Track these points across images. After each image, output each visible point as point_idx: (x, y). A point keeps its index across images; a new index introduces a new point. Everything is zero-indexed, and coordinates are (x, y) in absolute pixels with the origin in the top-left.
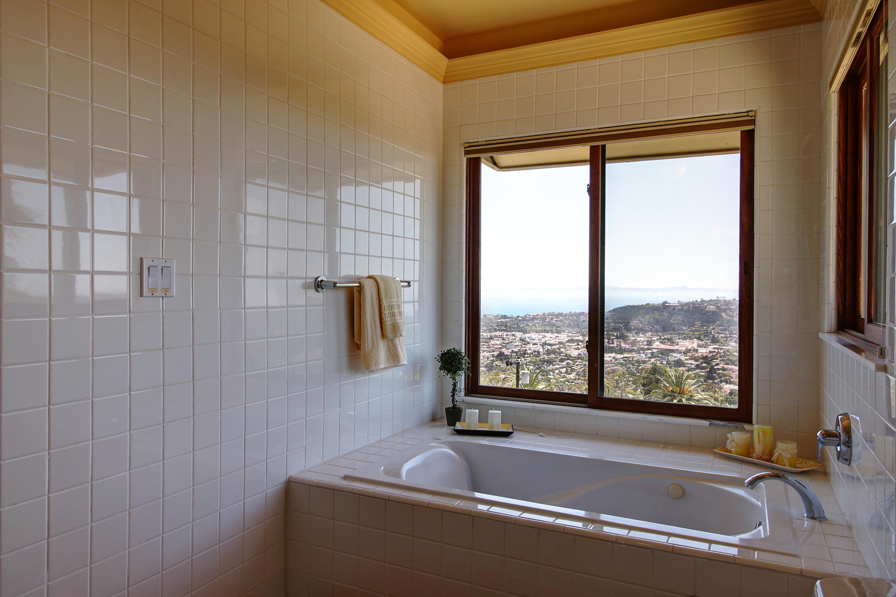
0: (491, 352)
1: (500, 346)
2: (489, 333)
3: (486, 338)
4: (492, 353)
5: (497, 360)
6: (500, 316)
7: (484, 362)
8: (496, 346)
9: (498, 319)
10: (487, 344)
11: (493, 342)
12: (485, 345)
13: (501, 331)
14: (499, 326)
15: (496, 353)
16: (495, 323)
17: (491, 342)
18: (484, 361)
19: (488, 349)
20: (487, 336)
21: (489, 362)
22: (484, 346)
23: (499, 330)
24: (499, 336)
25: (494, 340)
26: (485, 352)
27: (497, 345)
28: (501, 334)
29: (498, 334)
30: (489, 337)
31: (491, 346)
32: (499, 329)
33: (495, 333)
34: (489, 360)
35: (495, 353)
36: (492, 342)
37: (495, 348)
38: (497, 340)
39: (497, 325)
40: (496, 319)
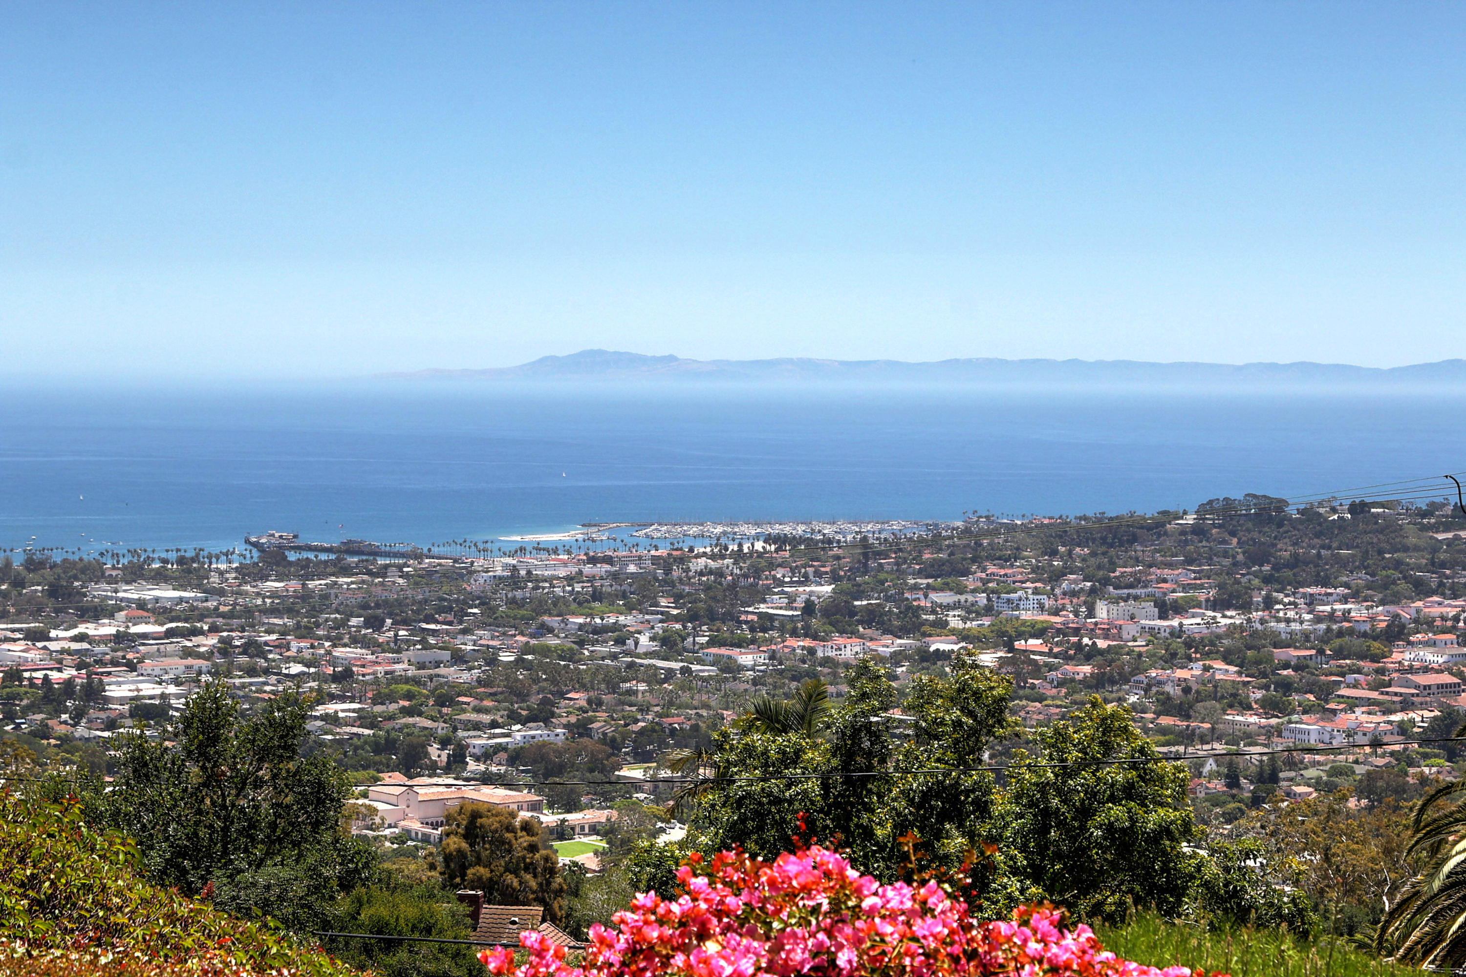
0: (1394, 712)
1: (1446, 678)
2: (1382, 603)
3: (1365, 635)
4: (1397, 717)
5: (1426, 756)
6: (1449, 510)
7: (1356, 762)
8: (1423, 679)
9: (1436, 528)
10: (1366, 665)
11: (1407, 656)
12: (1359, 671)
13: (1455, 597)
14: (1443, 565)
15: (1421, 717)
16: (1417, 549)
17: (1396, 656)
18: (1351, 758)
19: (1374, 695)
20: (1372, 619)
21: (1381, 762)
22: (1350, 678)
23: (1440, 590)
24: (1438, 623)
25: (1410, 643)
26: (1358, 711)
27: (1426, 670)
28: (1452, 612)
29: (1436, 611)
30: (1383, 625)
31: (1395, 675)
32: (1441, 584)
33: (1419, 604)
34: (1383, 756)
35: (1416, 716)
36: (1404, 656)
37: (1417, 687)
38: (1427, 644)
39: (1433, 564)
40: (1424, 528)
